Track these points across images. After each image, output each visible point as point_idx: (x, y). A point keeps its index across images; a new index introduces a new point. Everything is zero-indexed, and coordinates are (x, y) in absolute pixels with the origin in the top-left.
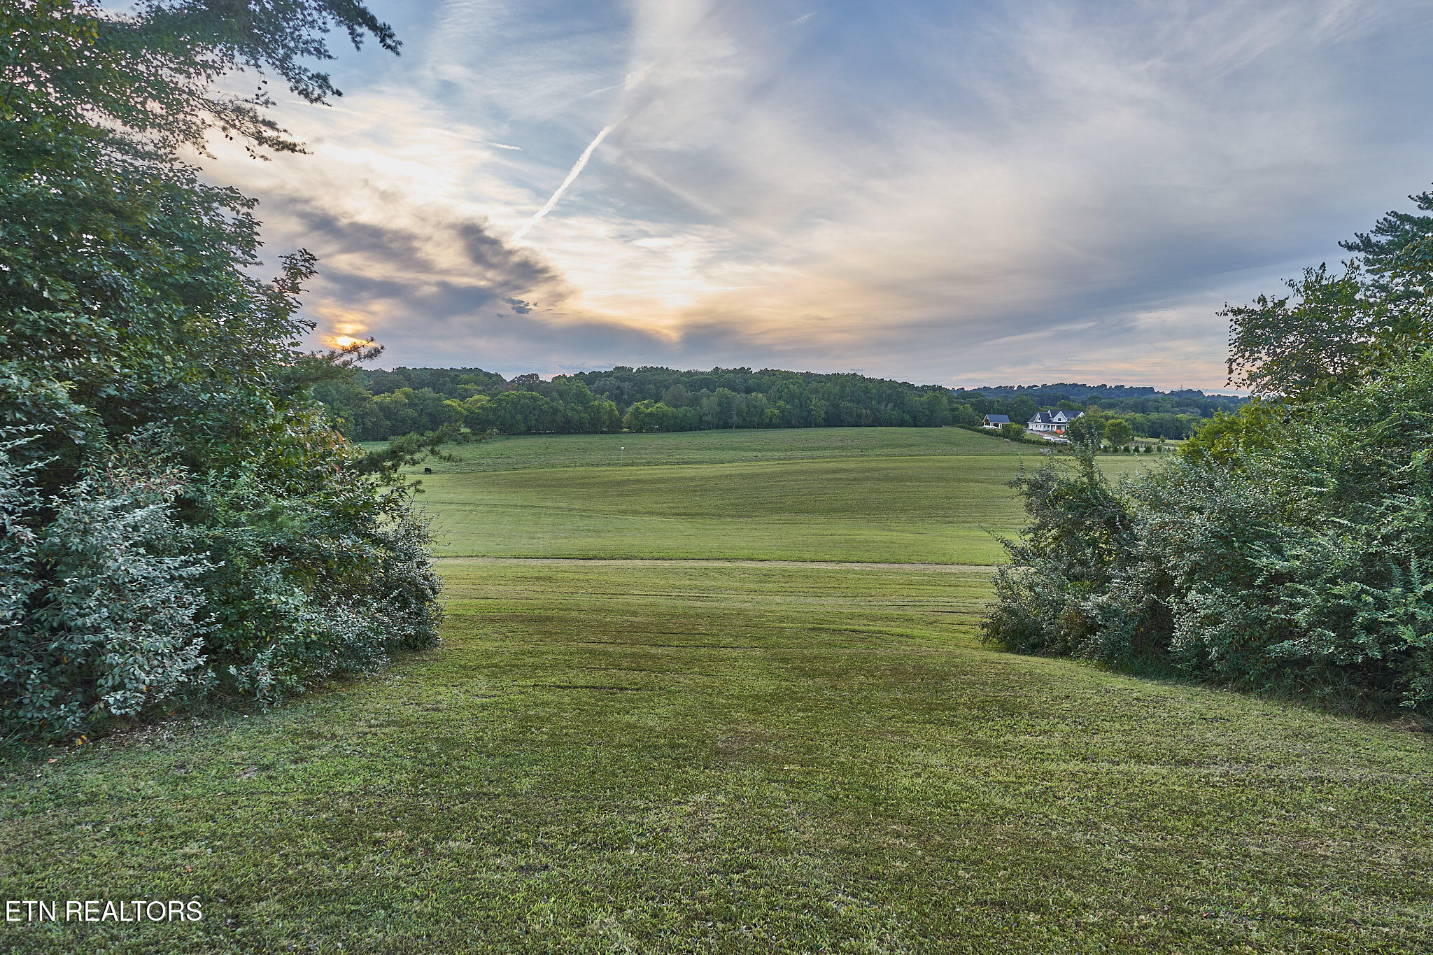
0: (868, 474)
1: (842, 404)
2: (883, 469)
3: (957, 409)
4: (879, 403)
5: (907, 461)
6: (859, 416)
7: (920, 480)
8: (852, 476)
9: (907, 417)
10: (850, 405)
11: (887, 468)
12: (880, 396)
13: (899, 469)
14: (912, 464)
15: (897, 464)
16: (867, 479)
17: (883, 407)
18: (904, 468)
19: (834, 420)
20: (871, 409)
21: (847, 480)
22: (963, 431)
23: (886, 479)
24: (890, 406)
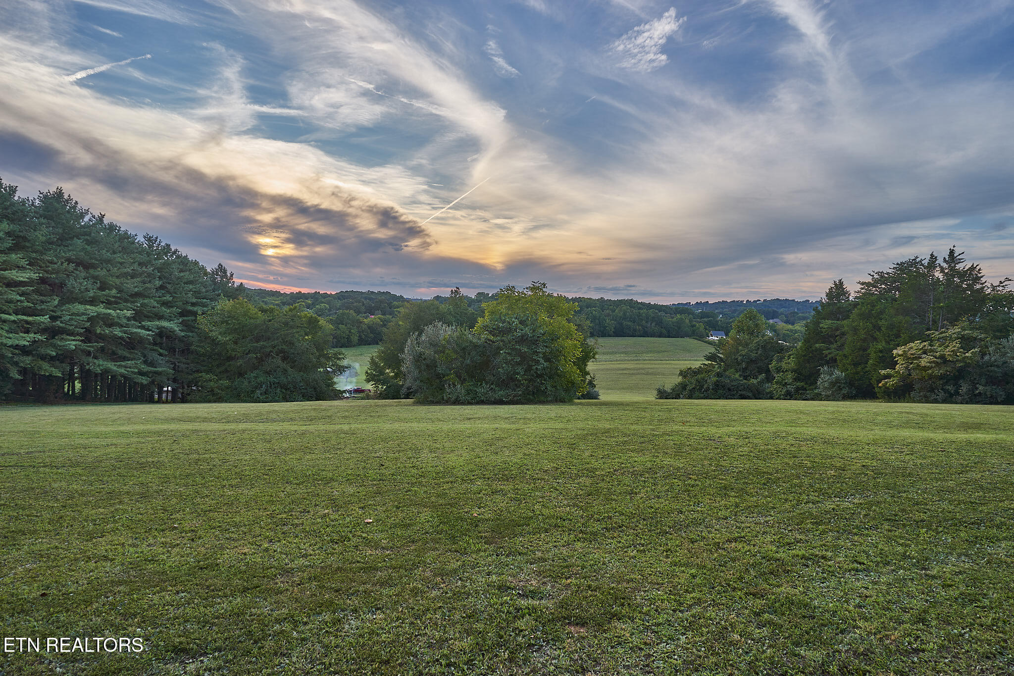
0: (638, 371)
1: (625, 323)
2: (646, 368)
3: (694, 326)
4: (647, 322)
5: (659, 364)
6: (635, 330)
7: (664, 374)
8: (632, 372)
9: (664, 331)
10: (629, 323)
11: (648, 368)
12: (647, 318)
13: (653, 368)
14: (661, 366)
15: (653, 366)
16: (638, 374)
17: (649, 325)
18: (657, 368)
19: (620, 333)
20: (642, 326)
21: (629, 374)
22: (696, 341)
23: (647, 374)
24: (653, 324)
